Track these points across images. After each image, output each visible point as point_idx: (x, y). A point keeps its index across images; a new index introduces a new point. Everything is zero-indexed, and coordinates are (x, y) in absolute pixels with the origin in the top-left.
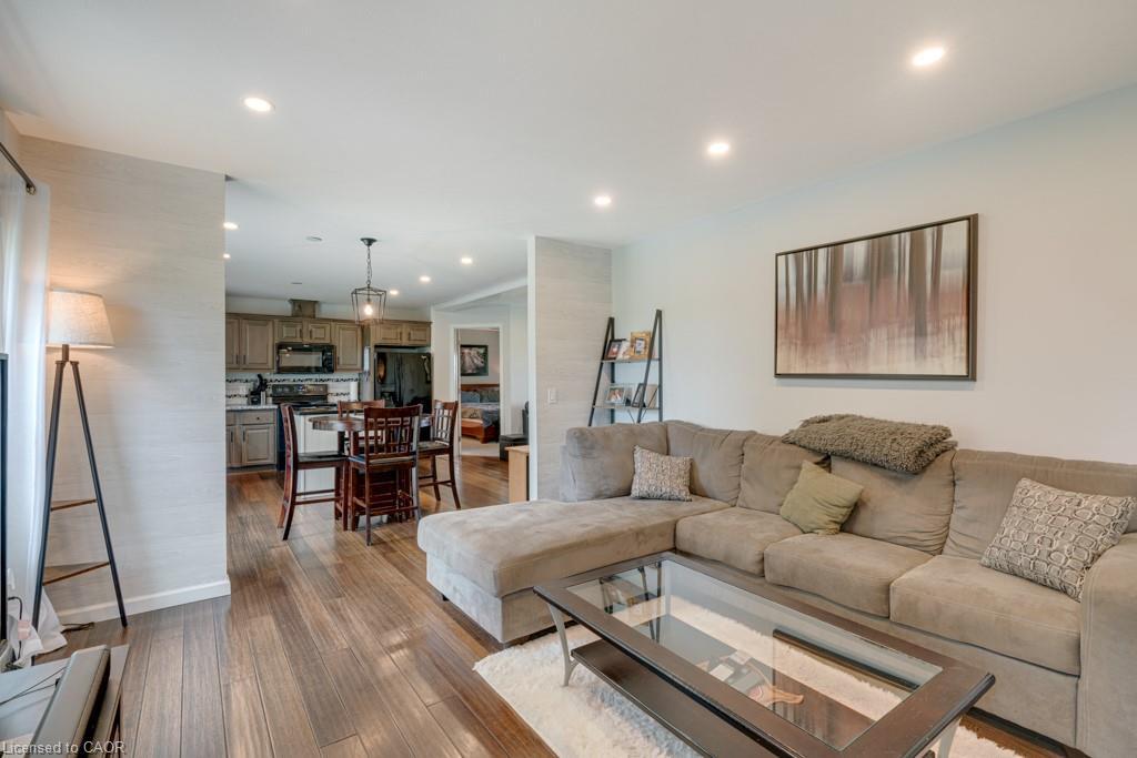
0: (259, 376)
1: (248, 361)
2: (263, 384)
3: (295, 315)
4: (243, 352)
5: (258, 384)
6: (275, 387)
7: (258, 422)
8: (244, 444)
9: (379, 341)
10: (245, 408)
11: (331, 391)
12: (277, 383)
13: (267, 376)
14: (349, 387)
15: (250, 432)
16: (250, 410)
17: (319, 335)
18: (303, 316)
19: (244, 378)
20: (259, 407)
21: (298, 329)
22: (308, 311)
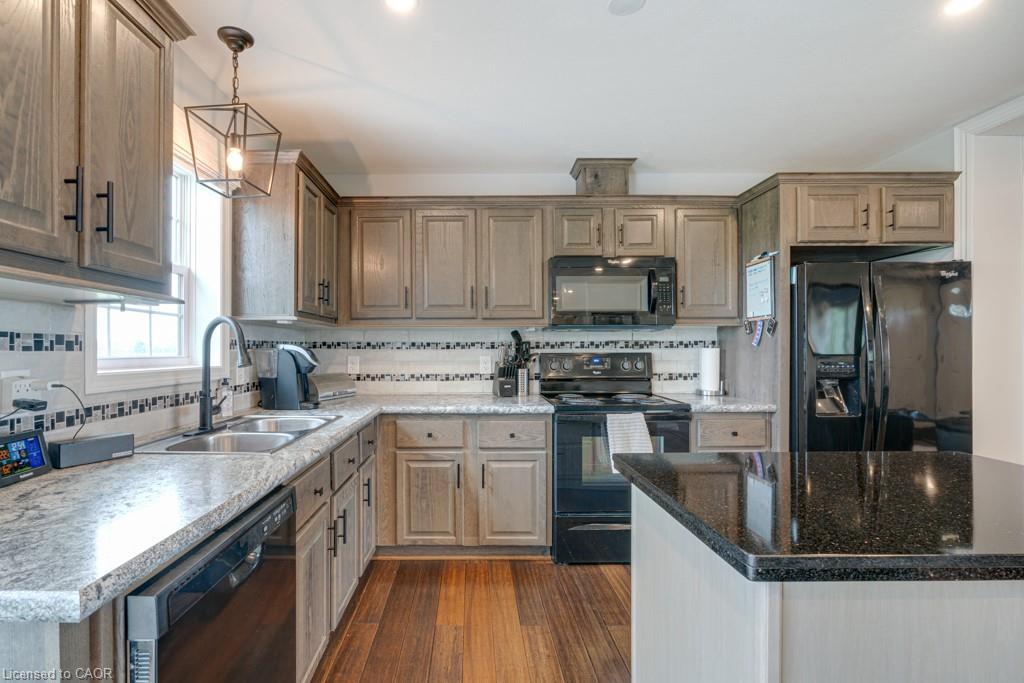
0: (515, 334)
1: (493, 303)
2: (522, 352)
3: (586, 194)
4: (485, 283)
5: (512, 352)
6: (544, 358)
7: (510, 443)
8: (483, 494)
9: (805, 236)
10: (486, 409)
11: (657, 368)
12: (548, 350)
13: (530, 335)
14: (698, 362)
15: (494, 465)
16: (496, 415)
17: (643, 236)
18: (604, 194)
19: (488, 341)
20: (514, 409)
21: (594, 223)
22: (612, 183)
